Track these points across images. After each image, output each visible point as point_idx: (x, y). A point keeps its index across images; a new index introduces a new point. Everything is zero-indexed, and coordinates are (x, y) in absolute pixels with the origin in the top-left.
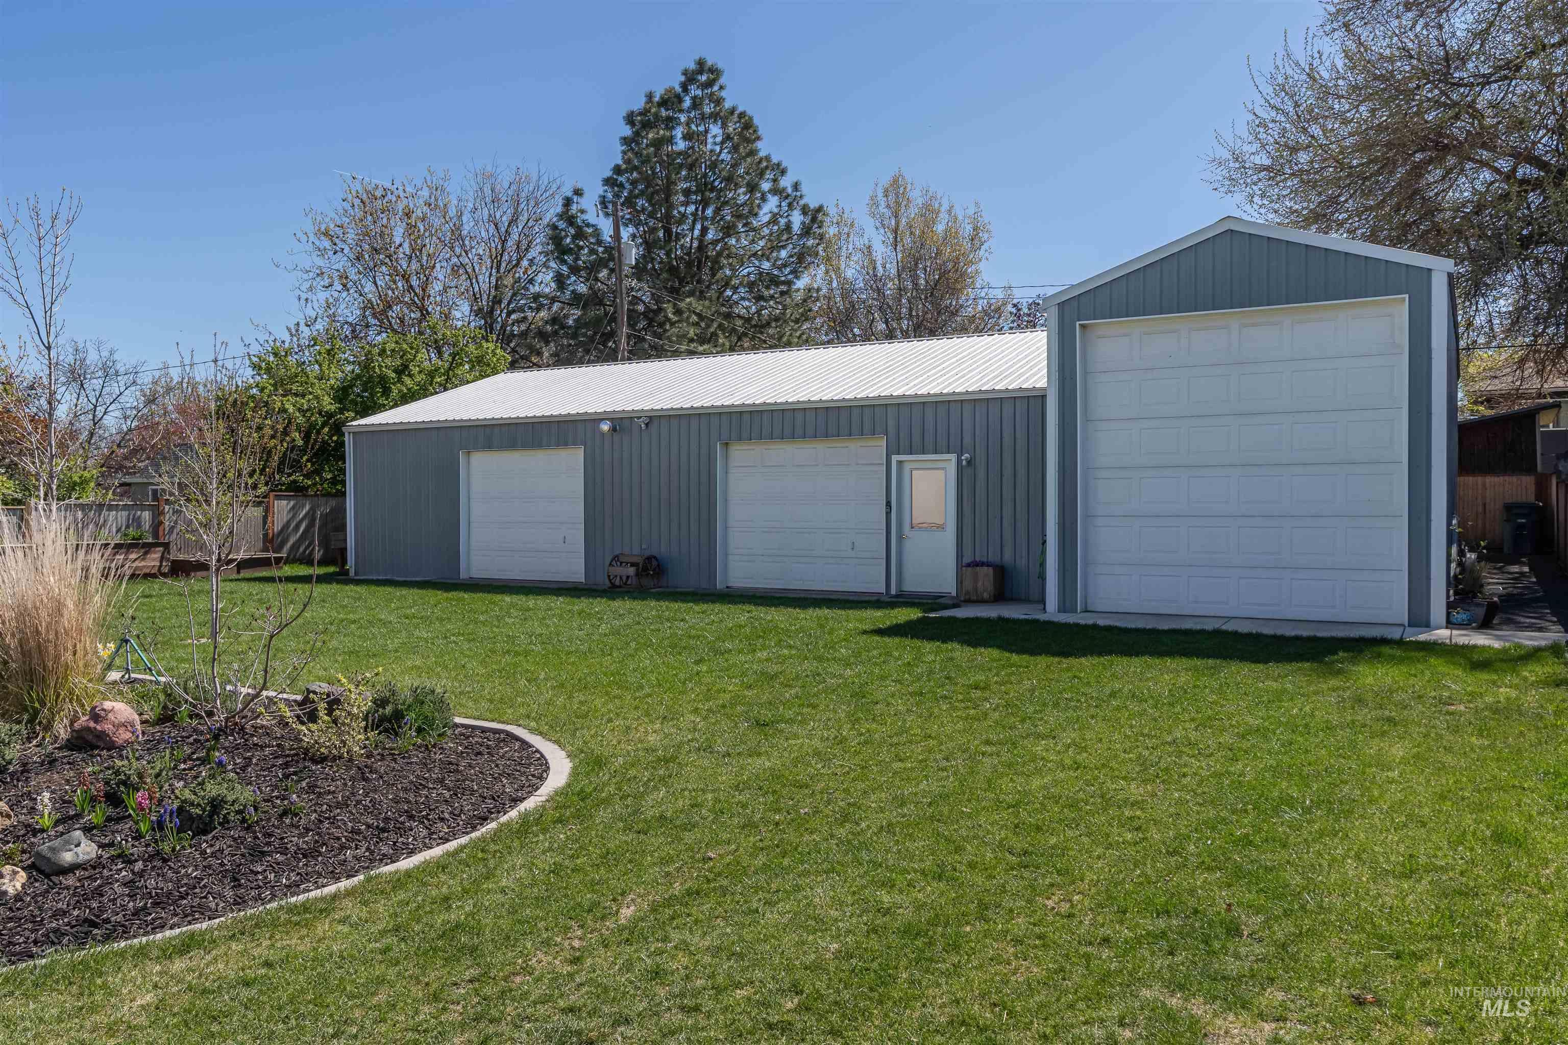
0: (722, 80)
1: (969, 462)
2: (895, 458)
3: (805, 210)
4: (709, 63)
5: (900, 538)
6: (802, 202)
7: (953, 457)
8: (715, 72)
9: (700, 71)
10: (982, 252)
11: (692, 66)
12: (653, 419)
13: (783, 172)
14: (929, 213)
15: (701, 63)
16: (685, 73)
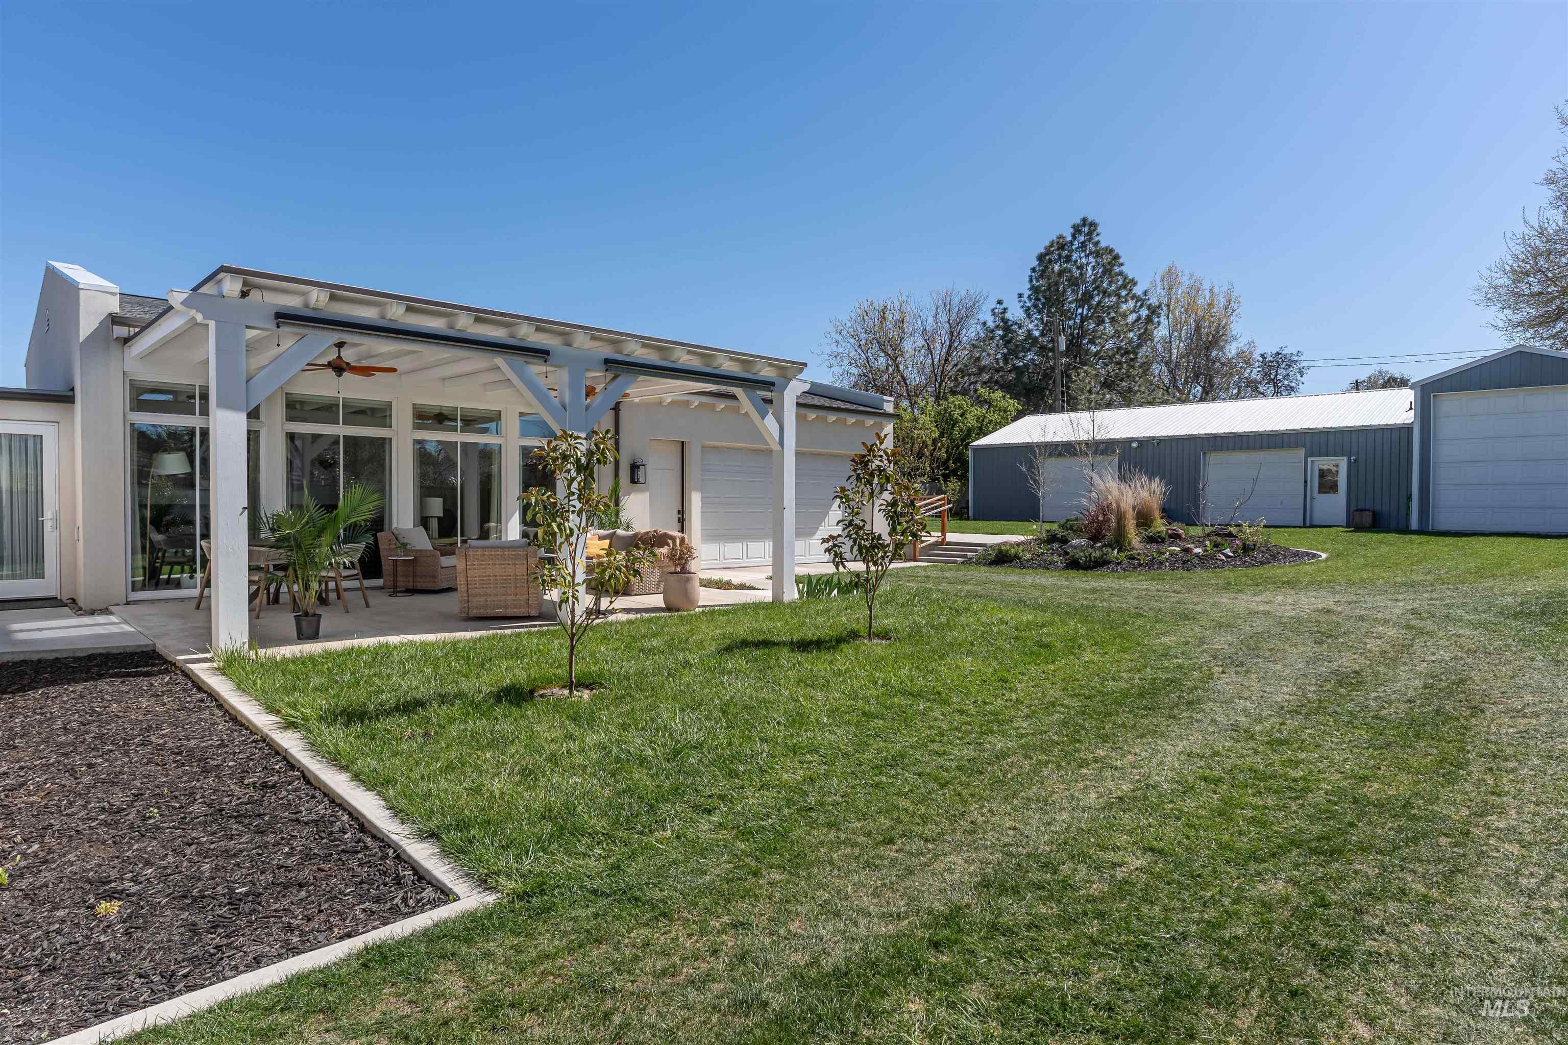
0: (1099, 230)
1: (1355, 460)
2: (1310, 459)
3: (1149, 307)
4: (1090, 220)
5: (1312, 498)
6: (1148, 303)
7: (1345, 458)
8: (1093, 225)
9: (1084, 225)
10: (1232, 318)
11: (1078, 221)
12: (1162, 441)
13: (1135, 284)
14: (1195, 289)
15: (1084, 220)
16: (1074, 227)
